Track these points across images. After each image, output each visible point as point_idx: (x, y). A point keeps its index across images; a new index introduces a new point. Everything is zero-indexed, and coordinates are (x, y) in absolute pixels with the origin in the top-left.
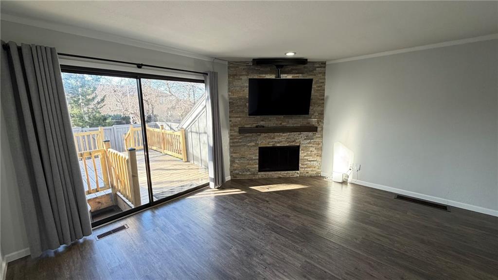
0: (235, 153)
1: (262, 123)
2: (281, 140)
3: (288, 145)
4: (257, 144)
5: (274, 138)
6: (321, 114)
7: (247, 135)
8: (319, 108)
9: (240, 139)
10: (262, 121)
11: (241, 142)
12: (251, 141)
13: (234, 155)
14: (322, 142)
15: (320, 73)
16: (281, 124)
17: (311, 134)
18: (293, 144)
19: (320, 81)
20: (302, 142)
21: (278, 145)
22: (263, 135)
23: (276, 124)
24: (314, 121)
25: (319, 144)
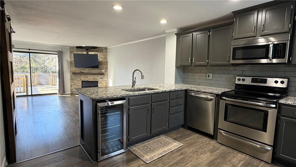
0: (72, 82)
1: (83, 71)
2: (91, 78)
3: (93, 80)
4: (81, 80)
5: (87, 77)
6: (107, 68)
7: (77, 75)
8: (105, 66)
9: (74, 77)
10: (83, 70)
11: (74, 78)
12: (79, 78)
13: (72, 83)
14: (107, 80)
15: (105, 52)
16: (90, 72)
17: (102, 76)
18: (95, 80)
19: (105, 55)
20: (99, 80)
21: (89, 80)
22: (83, 76)
23: (88, 72)
24: (103, 71)
25: (106, 81)
